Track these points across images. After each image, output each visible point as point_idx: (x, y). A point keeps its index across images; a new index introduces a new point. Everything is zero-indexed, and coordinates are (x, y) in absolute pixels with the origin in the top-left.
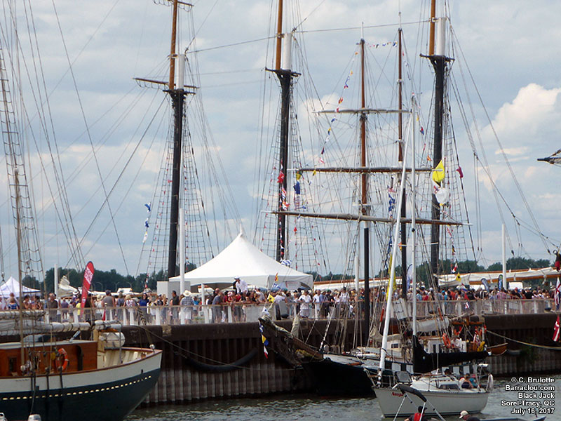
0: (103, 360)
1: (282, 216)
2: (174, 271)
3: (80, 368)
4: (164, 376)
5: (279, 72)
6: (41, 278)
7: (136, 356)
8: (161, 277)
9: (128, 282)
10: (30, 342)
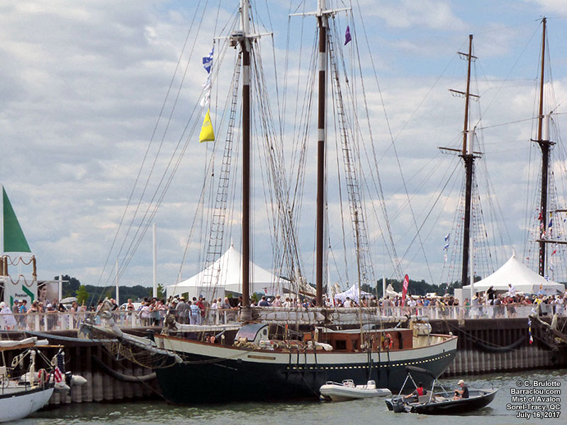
0: (416, 342)
1: (542, 243)
2: (466, 281)
3: (401, 348)
4: (460, 354)
5: (540, 142)
6: (374, 285)
7: (439, 340)
8: (456, 285)
9: (433, 289)
10: (366, 329)
